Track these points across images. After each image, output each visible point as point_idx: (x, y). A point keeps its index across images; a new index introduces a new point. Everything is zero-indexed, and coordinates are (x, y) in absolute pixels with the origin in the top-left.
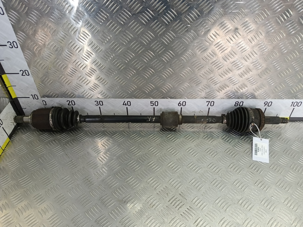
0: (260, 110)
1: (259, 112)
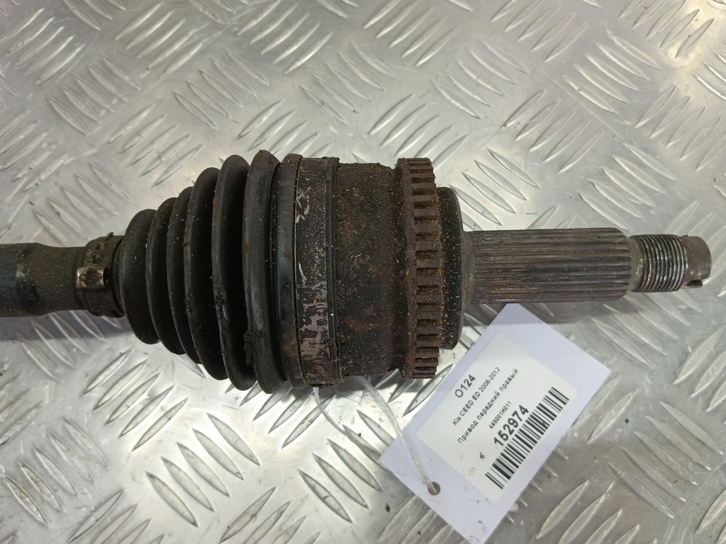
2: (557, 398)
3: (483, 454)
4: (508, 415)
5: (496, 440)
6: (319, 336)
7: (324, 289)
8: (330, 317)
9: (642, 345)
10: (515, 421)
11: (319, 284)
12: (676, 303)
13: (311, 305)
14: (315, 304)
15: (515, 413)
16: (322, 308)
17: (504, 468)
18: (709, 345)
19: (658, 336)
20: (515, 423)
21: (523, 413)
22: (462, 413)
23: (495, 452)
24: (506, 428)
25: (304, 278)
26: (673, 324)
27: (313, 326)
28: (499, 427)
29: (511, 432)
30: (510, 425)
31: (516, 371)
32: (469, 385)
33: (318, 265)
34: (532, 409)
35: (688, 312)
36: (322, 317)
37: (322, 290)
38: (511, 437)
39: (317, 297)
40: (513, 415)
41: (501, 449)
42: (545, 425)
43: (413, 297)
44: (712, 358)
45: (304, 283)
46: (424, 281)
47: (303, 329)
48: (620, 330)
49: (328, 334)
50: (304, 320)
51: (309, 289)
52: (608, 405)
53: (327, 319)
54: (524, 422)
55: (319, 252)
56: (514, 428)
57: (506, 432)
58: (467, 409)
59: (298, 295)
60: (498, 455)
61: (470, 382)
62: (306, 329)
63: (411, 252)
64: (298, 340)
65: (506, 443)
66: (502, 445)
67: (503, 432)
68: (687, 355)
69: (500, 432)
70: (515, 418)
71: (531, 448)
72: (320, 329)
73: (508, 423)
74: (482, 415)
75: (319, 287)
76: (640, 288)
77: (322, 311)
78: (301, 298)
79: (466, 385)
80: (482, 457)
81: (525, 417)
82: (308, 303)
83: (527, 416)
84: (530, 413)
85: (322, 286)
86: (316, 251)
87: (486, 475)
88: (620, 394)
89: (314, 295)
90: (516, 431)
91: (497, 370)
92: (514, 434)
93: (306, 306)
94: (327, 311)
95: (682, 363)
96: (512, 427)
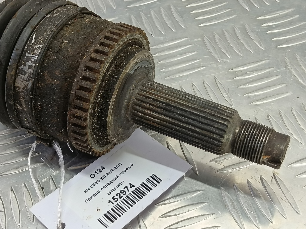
2: (155, 179)
3: (99, 209)
4: (122, 188)
5: (110, 201)
6: (27, 75)
7: (40, 49)
8: (36, 65)
10: (124, 191)
11: (38, 46)
13: (30, 55)
14: (32, 55)
15: (126, 187)
16: (34, 59)
17: (111, 217)
20: (125, 193)
21: (131, 187)
22: (92, 187)
24: (118, 195)
25: (34, 40)
27: (26, 68)
28: (114, 194)
29: (120, 197)
30: (121, 194)
31: (132, 165)
32: (100, 172)
33: (43, 37)
34: (137, 185)
36: (32, 64)
37: (38, 49)
38: (119, 200)
39: (34, 52)
40: (124, 188)
41: (112, 206)
45: (32, 43)
47: (20, 68)
49: (31, 75)
50: (23, 62)
51: (33, 47)
53: (34, 66)
54: (130, 192)
55: (47, 32)
56: (123, 195)
57: (118, 197)
58: (95, 184)
59: (26, 48)
60: (109, 209)
61: (101, 170)
62: (22, 68)
64: (16, 73)
65: (115, 203)
66: (113, 204)
67: (116, 197)
69: (114, 197)
70: (126, 190)
71: (132, 206)
72: (28, 71)
73: (120, 193)
74: (104, 187)
75: (38, 47)
77: (33, 60)
78: (27, 49)
79: (98, 172)
80: (98, 210)
81: (131, 190)
82: (29, 54)
83: (133, 188)
84: (136, 187)
85: (40, 47)
86: (46, 30)
87: (98, 220)
89: (34, 50)
90: (124, 197)
91: (120, 164)
92: (122, 198)
93: (27, 55)
94: (36, 61)
96: (122, 195)
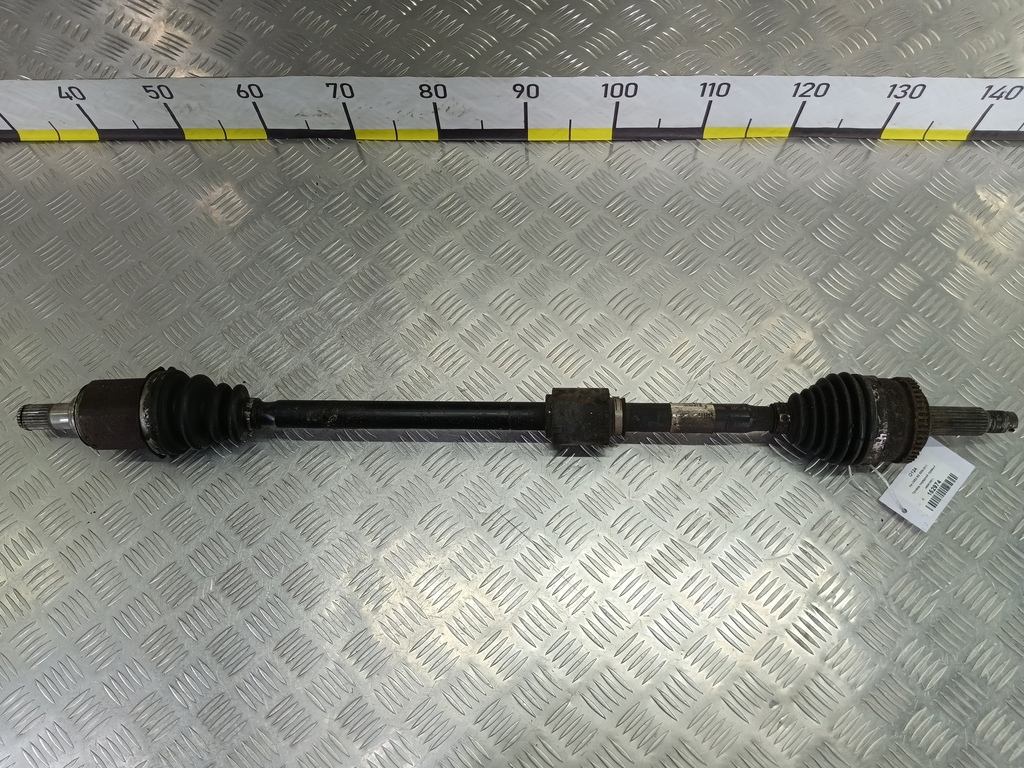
0: (910, 386)
1: (909, 394)
2: (953, 477)
3: (923, 498)
4: (933, 483)
5: (929, 493)
9: (987, 458)
11: (885, 423)
12: (1002, 440)
14: (882, 430)
15: (936, 483)
16: (885, 432)
17: (933, 504)
18: (1017, 459)
19: (995, 454)
20: (936, 487)
21: (939, 483)
22: (913, 482)
23: (929, 497)
25: (880, 421)
26: (1001, 449)
27: (881, 438)
28: (929, 488)
29: (935, 490)
31: (935, 467)
34: (943, 481)
35: (1007, 444)
38: (935, 492)
41: (931, 496)
42: (949, 488)
43: (917, 429)
44: (1018, 465)
46: (920, 424)
48: (977, 450)
51: (881, 425)
52: (974, 482)
54: (940, 486)
57: (933, 490)
58: (915, 481)
60: (930, 499)
61: (915, 470)
62: (878, 439)
63: (917, 413)
65: (933, 494)
68: (1007, 463)
69: (930, 490)
70: (936, 485)
71: (944, 496)
73: (933, 487)
74: (922, 483)
76: (990, 431)
79: (913, 472)
84: (942, 483)
87: (926, 506)
88: (977, 478)
89: (883, 427)
90: (937, 490)
91: (926, 466)
93: (880, 430)
95: (1005, 466)
